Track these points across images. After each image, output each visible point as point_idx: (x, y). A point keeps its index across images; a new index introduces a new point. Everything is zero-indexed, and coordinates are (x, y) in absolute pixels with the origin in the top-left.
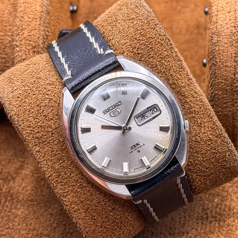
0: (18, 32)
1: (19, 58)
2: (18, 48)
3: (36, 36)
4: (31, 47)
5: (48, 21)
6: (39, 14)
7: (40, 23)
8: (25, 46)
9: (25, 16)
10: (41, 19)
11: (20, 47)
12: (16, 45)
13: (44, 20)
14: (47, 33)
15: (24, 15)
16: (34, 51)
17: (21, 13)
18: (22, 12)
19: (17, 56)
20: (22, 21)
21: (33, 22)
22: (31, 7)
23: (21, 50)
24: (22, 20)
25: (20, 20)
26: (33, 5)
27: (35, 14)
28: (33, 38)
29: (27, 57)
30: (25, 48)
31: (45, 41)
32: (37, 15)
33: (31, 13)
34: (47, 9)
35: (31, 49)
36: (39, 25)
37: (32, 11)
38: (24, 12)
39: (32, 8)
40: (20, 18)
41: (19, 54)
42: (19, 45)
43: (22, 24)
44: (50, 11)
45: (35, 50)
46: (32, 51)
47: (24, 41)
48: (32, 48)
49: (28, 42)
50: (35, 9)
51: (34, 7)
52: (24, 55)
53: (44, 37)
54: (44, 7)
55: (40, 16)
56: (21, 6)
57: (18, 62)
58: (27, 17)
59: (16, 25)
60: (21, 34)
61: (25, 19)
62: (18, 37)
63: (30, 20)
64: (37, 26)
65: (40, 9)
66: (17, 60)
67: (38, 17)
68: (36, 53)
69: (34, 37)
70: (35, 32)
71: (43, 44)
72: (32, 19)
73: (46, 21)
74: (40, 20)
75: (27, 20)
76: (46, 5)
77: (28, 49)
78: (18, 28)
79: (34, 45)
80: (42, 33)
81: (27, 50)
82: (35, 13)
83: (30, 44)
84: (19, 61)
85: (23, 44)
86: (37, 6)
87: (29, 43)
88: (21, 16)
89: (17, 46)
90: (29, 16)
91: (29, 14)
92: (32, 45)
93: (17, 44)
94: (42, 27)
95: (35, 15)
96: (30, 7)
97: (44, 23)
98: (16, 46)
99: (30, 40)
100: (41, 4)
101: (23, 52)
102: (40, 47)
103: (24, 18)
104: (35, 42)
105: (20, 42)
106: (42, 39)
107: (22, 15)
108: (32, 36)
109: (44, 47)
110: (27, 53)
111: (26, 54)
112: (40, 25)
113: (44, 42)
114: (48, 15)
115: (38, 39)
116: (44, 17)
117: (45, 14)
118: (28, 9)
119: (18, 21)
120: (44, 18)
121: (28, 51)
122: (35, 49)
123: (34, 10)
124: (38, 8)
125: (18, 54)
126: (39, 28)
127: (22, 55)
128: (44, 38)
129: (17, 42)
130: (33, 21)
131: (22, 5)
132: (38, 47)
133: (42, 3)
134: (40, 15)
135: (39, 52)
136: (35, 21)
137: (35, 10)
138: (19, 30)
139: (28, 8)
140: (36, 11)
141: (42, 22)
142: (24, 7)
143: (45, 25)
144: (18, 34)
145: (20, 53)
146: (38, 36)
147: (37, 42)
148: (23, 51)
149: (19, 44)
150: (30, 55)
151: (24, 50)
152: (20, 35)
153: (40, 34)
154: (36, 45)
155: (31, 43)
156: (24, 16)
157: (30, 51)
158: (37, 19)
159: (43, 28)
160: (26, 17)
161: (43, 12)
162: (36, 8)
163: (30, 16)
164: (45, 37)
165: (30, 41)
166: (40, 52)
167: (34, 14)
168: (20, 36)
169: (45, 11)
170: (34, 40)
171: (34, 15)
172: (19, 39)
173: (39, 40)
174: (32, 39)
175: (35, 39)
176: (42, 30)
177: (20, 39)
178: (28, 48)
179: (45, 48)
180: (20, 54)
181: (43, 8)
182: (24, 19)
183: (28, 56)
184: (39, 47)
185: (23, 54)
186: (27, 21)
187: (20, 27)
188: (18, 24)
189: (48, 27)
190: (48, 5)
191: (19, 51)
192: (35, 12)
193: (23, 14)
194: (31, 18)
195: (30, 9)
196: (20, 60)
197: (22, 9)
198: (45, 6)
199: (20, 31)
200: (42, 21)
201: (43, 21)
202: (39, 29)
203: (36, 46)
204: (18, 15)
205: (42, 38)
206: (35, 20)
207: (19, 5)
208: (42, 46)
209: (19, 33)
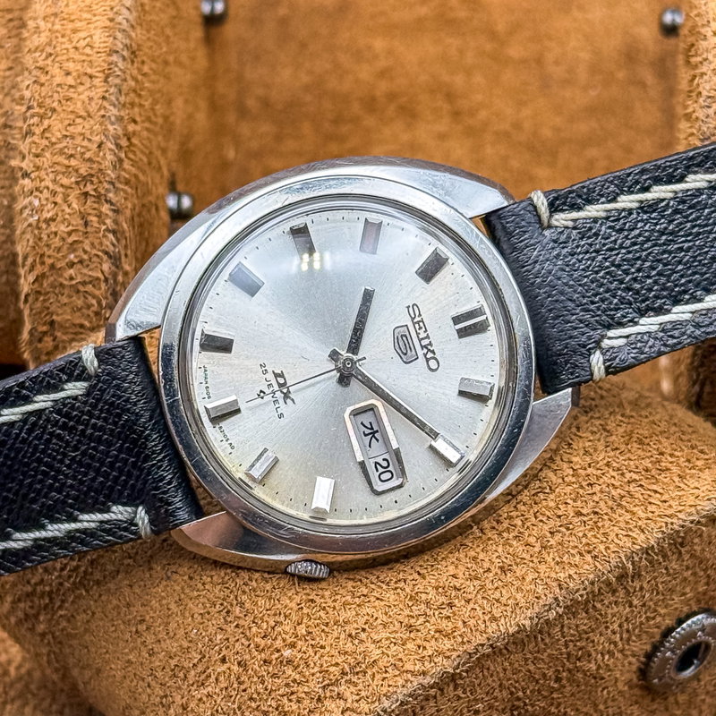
0: (29, 125)
1: (32, 216)
2: (26, 181)
3: (90, 140)
4: (73, 179)
5: (133, 84)
6: (100, 61)
7: (107, 91)
8: (52, 176)
9: (53, 66)
10: (107, 77)
11: (35, 179)
12: (21, 169)
13: (117, 81)
14: (131, 128)
15: (49, 61)
16: (86, 194)
17: (37, 54)
18: (42, 51)
19: (25, 207)
20: (42, 85)
21: (81, 89)
22: (75, 31)
23: (37, 189)
24: (43, 79)
25: (35, 82)
26: (78, 24)
27: (89, 59)
28: (82, 147)
29: (60, 214)
30: (54, 181)
31: (123, 155)
32: (96, 64)
33: (72, 56)
34: (128, 42)
35: (73, 186)
36: (101, 101)
37: (76, 48)
38: (49, 50)
39: (76, 37)
40: (34, 73)
41: (30, 203)
42: (33, 172)
43: (43, 95)
44: (139, 45)
45: (89, 188)
46: (79, 192)
47: (48, 155)
48: (77, 183)
49: (62, 159)
50: (89, 39)
51: (82, 35)
52: (50, 206)
53: (118, 141)
54: (119, 35)
55: (106, 66)
56: (37, 30)
57: (30, 229)
58: (61, 68)
59: (22, 98)
60: (38, 131)
61: (52, 77)
62: (29, 140)
63: (70, 81)
64: (93, 104)
65: (105, 42)
66: (26, 224)
67: (100, 72)
68: (93, 199)
69: (85, 143)
70: (87, 127)
71: (115, 167)
72: (75, 80)
73: (125, 87)
74: (106, 81)
75: (58, 80)
76: (125, 25)
77: (62, 185)
78: (29, 108)
79: (83, 171)
80: (111, 128)
81: (60, 190)
82: (87, 55)
83: (71, 169)
84: (30, 225)
85: (46, 166)
86: (95, 28)
87: (66, 162)
88: (38, 65)
89: (26, 175)
90: (66, 65)
91: (65, 57)
92: (77, 171)
93: (24, 165)
94: (112, 108)
95: (86, 64)
96: (68, 32)
97: (120, 91)
98: (20, 174)
99: (71, 152)
100: (108, 23)
101: (46, 194)
102: (107, 179)
103: (47, 72)
104: (90, 160)
105: (37, 160)
106: (110, 149)
107: (41, 64)
108: (78, 140)
109: (118, 177)
110: (59, 199)
111: (55, 203)
112: (104, 98)
113: (121, 161)
114: (133, 62)
115: (100, 151)
116: (120, 70)
117: (124, 59)
118: (60, 40)
119: (27, 83)
120: (119, 73)
121: (63, 194)
122: (88, 184)
123: (82, 43)
124: (99, 38)
125: (27, 201)
126: (102, 112)
127: (42, 205)
128: (119, 146)
129: (24, 158)
130: (81, 84)
131: (42, 24)
132: (98, 178)
133: (111, 20)
134: (104, 61)
135: (103, 198)
136: (89, 85)
137: (88, 45)
138: (32, 116)
139: (63, 36)
140: (92, 47)
141: (112, 90)
142: (47, 33)
143: (122, 99)
144: (29, 133)
145: (36, 197)
146: (97, 139)
147: (94, 162)
148: (45, 191)
149: (32, 165)
150: (69, 206)
151: (48, 188)
152: (34, 134)
153: (105, 132)
154: (93, 172)
155: (73, 162)
156: (48, 65)
157: (69, 190)
158: (97, 77)
159: (115, 111)
160: (55, 70)
161: (117, 52)
162: (91, 36)
163: (71, 66)
164: (124, 143)
165: (72, 156)
166: (105, 195)
167: (84, 58)
168: (35, 138)
169: (123, 50)
170: (83, 153)
171: (84, 61)
172: (30, 149)
173: (101, 154)
174: (79, 149)
175: (89, 150)
176: (113, 119)
177: (33, 151)
178: (65, 181)
179: (121, 183)
180: (36, 203)
181: (115, 38)
182: (48, 77)
183: (63, 211)
184: (103, 180)
185: (44, 203)
186: (58, 85)
187: (35, 104)
188: (27, 94)
189: (132, 105)
190: (132, 26)
191: (32, 193)
192: (88, 50)
193: (47, 58)
194: (74, 74)
195: (70, 41)
196: (34, 224)
197: (43, 39)
198: (124, 30)
199: (36, 120)
200: (111, 87)
201: (116, 86)
202: (103, 116)
203: (92, 176)
204: (28, 60)
205: (113, 147)
206: (89, 80)
207: (31, 24)
208: (113, 176)
209: (32, 128)
